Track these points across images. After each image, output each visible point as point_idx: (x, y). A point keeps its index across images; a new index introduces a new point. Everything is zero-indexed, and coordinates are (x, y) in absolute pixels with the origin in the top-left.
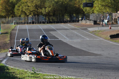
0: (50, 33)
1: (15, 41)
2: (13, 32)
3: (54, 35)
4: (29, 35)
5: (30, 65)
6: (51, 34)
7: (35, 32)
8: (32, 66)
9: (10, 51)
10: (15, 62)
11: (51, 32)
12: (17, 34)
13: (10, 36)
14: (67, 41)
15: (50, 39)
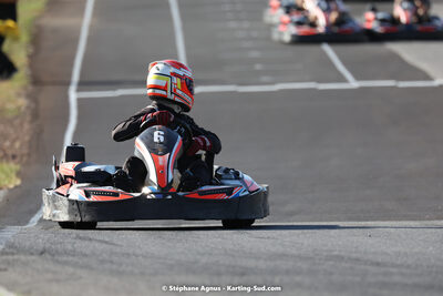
1: (73, 96)
10: (66, 263)
12: (89, 39)
13: (31, 57)
15: (358, 77)
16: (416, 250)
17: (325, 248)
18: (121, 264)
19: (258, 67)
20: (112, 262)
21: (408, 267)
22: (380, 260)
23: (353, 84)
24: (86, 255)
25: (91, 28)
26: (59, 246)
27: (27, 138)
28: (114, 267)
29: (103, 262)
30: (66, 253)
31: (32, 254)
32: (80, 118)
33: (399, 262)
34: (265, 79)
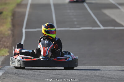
0: (105, 14)
1: (24, 31)
2: (19, 10)
3: (113, 17)
4: (56, 17)
6: (107, 16)
7: (69, 11)
9: (16, 54)
10: (22, 77)
11: (107, 12)
12: (29, 15)
13: (13, 20)
15: (104, 26)
16: (120, 74)
17: (94, 73)
18: (37, 77)
19: (76, 23)
23: (102, 28)
24: (27, 75)
25: (29, 12)
26: (20, 72)
27: (11, 42)
28: (35, 78)
29: (32, 76)
30: (22, 74)
31: (12, 74)
34: (78, 26)
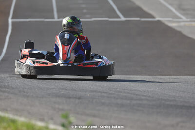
1: (10, 21)
5: (57, 106)
8: (61, 107)
14: (182, 24)
15: (125, 16)
16: (152, 89)
18: (28, 93)
19: (85, 11)
20: (24, 92)
21: (149, 97)
22: (137, 93)
23: (123, 19)
24: (13, 88)
28: (25, 94)
29: (20, 91)
32: (12, 29)
33: (145, 95)
34: (88, 16)
